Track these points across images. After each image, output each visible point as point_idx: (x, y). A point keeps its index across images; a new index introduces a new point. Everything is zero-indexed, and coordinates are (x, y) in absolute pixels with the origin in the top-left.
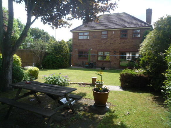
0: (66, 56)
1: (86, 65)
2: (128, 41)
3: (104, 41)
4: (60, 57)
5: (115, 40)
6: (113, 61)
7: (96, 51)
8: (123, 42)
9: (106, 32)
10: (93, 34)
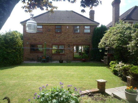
0: (20, 50)
1: (43, 60)
2: (80, 36)
3: (58, 35)
4: (13, 51)
5: (69, 35)
6: (67, 54)
7: (51, 44)
8: (77, 36)
9: (60, 26)
10: (47, 28)
